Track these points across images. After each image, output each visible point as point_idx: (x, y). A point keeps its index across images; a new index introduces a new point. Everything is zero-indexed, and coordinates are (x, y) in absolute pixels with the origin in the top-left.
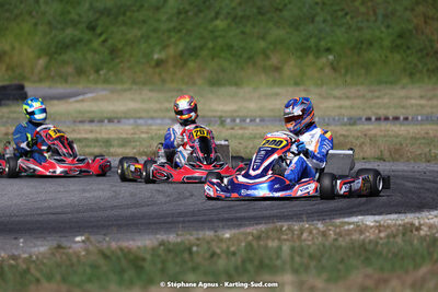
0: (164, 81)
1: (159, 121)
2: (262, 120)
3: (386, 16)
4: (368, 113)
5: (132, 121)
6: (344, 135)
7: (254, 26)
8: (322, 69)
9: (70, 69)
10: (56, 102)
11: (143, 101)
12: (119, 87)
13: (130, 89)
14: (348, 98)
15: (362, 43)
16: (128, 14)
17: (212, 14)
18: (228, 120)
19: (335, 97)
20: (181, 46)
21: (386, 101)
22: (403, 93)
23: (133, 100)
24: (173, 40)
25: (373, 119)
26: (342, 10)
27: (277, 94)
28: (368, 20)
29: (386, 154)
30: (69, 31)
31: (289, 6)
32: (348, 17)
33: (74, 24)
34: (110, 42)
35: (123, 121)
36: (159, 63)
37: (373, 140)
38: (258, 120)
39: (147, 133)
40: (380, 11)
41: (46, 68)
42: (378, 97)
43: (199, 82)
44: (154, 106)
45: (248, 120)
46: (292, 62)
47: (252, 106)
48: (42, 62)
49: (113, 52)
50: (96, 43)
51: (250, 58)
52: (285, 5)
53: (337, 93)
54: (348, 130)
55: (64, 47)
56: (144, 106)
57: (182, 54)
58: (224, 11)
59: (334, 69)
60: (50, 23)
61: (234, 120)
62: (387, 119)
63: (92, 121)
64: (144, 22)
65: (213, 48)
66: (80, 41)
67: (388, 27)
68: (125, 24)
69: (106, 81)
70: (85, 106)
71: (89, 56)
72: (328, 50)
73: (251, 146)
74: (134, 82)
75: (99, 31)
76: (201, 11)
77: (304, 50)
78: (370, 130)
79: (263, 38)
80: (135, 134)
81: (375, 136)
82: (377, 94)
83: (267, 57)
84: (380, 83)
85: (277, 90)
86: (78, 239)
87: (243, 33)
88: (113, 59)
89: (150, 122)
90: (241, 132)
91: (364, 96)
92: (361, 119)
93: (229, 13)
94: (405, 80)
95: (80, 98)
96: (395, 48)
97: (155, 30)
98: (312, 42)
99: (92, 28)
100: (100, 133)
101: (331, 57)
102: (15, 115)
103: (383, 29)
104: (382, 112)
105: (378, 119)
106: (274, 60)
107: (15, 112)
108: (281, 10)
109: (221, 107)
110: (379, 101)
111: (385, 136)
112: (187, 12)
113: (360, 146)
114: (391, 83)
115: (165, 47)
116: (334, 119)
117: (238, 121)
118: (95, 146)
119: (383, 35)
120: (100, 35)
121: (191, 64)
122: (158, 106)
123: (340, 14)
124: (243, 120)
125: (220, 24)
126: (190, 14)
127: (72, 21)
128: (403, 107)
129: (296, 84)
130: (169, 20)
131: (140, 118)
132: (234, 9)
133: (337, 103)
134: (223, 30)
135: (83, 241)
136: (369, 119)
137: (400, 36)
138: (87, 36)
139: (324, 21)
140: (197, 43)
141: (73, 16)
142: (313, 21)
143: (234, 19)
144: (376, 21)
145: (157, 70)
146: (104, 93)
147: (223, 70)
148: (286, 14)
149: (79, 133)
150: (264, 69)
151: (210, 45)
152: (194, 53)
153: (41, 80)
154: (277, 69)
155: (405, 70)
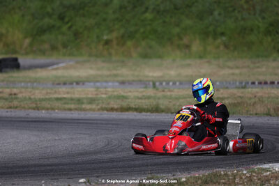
0: (110, 54)
1: (110, 84)
2: (181, 84)
3: (262, 11)
4: (253, 79)
5: (92, 84)
6: (240, 97)
7: (171, 17)
8: (218, 47)
9: (46, 46)
10: (39, 70)
11: (98, 69)
12: (80, 59)
13: (89, 61)
14: (237, 68)
15: (245, 29)
16: (86, 9)
17: (143, 9)
18: (157, 84)
19: (229, 67)
20: (122, 31)
21: (264, 69)
22: (274, 64)
23: (91, 68)
24: (117, 26)
25: (257, 83)
26: (232, 6)
27: (189, 65)
28: (249, 14)
29: (272, 112)
30: (47, 20)
31: (196, 4)
32: (236, 11)
33: (50, 15)
34: (74, 28)
35: (87, 83)
36: (107, 43)
37: (261, 100)
38: (178, 83)
39: (106, 94)
40: (258, 8)
41: (31, 45)
42: (258, 67)
43: (134, 55)
44: (106, 72)
45: (171, 84)
46: (198, 42)
47: (173, 73)
48: (28, 41)
49: (76, 34)
50: (65, 28)
51: (169, 39)
52: (193, 3)
53: (230, 64)
54: (242, 93)
55: (42, 31)
56: (99, 73)
57: (123, 36)
58: (151, 7)
59: (226, 46)
60: (33, 15)
61: (161, 84)
62: (266, 83)
63: (65, 84)
64: (97, 14)
65: (144, 32)
66: (53, 26)
67: (264, 18)
68: (84, 16)
69: (71, 55)
70: (60, 73)
71: (60, 37)
72: (223, 34)
73: (178, 104)
74: (90, 55)
75: (66, 20)
76: (135, 7)
77: (205, 34)
78: (257, 93)
79: (178, 25)
80: (97, 94)
81: (262, 97)
82: (257, 65)
83: (181, 39)
84: (258, 56)
85: (188, 61)
86: (82, 180)
87: (164, 22)
88: (76, 39)
89: (104, 84)
90: (169, 93)
91: (248, 67)
92: (248, 83)
93: (154, 9)
94: (275, 55)
95: (55, 67)
96: (268, 32)
97: (105, 20)
98: (211, 28)
99: (61, 18)
100: (74, 93)
101: (224, 38)
102: (12, 79)
103: (260, 19)
104: (262, 78)
105: (260, 83)
106: (185, 41)
107: (12, 77)
108: (190, 7)
109: (151, 74)
110: (259, 70)
111: (269, 98)
112: (125, 8)
113: (253, 105)
114: (266, 57)
115: (111, 31)
116: (230, 83)
117: (164, 84)
118: (71, 104)
119: (260, 25)
120: (68, 23)
121: (129, 43)
122: (108, 73)
123: (231, 9)
124: (168, 83)
125: (148, 16)
126: (128, 9)
127: (48, 13)
128: (276, 74)
129: (201, 57)
130: (114, 12)
131: (98, 81)
132: (158, 5)
133: (231, 71)
134: (151, 20)
135: (85, 182)
136: (253, 83)
137: (271, 25)
138: (58, 23)
139: (220, 14)
140: (132, 29)
141: (49, 10)
142: (212, 14)
143: (158, 12)
144: (255, 14)
145: (106, 47)
146: (71, 63)
147: (150, 47)
148: (194, 9)
149: (59, 94)
150: (179, 47)
151: (142, 30)
152: (131, 36)
153: (27, 54)
154: (188, 47)
155: (274, 48)
